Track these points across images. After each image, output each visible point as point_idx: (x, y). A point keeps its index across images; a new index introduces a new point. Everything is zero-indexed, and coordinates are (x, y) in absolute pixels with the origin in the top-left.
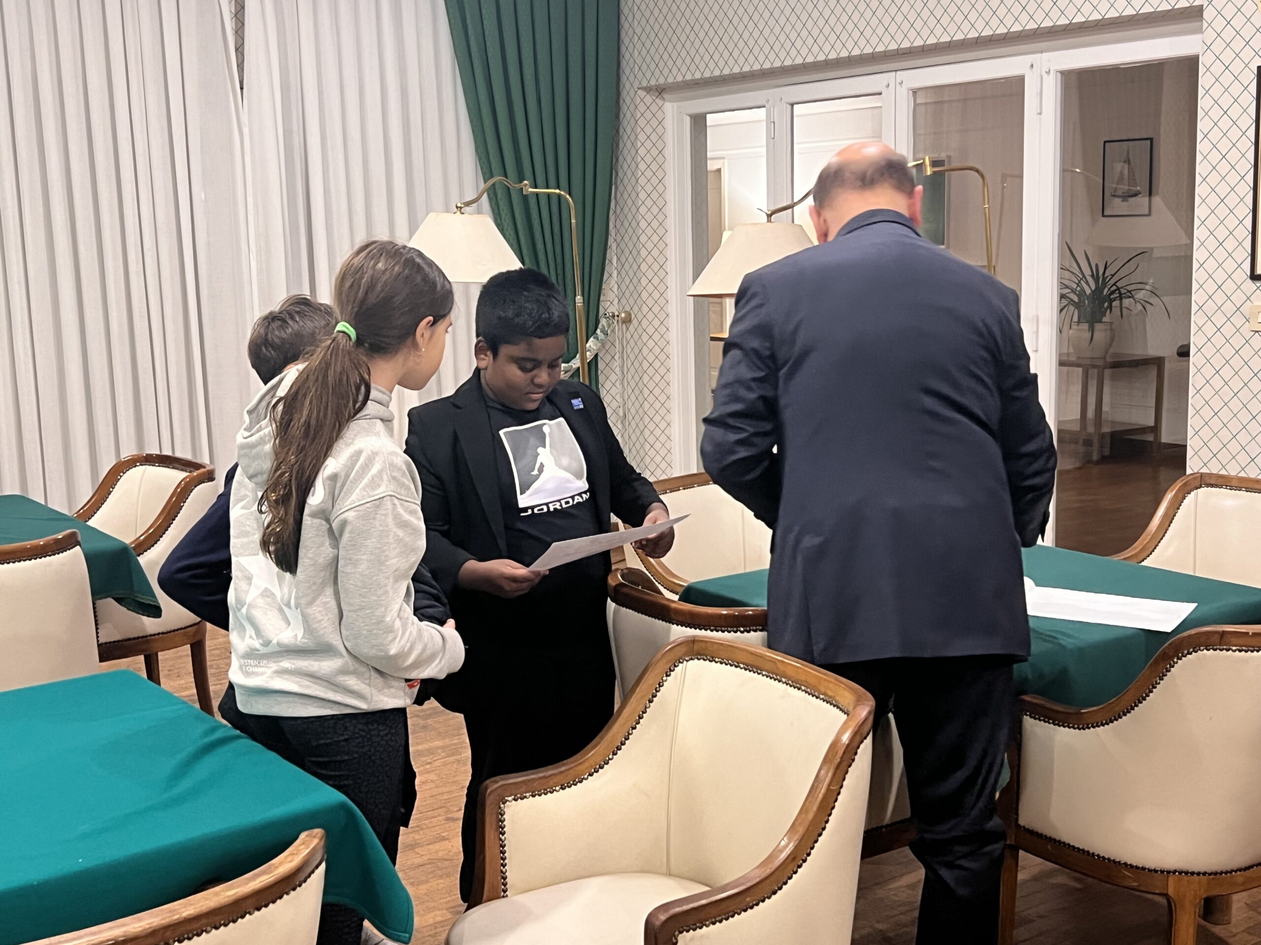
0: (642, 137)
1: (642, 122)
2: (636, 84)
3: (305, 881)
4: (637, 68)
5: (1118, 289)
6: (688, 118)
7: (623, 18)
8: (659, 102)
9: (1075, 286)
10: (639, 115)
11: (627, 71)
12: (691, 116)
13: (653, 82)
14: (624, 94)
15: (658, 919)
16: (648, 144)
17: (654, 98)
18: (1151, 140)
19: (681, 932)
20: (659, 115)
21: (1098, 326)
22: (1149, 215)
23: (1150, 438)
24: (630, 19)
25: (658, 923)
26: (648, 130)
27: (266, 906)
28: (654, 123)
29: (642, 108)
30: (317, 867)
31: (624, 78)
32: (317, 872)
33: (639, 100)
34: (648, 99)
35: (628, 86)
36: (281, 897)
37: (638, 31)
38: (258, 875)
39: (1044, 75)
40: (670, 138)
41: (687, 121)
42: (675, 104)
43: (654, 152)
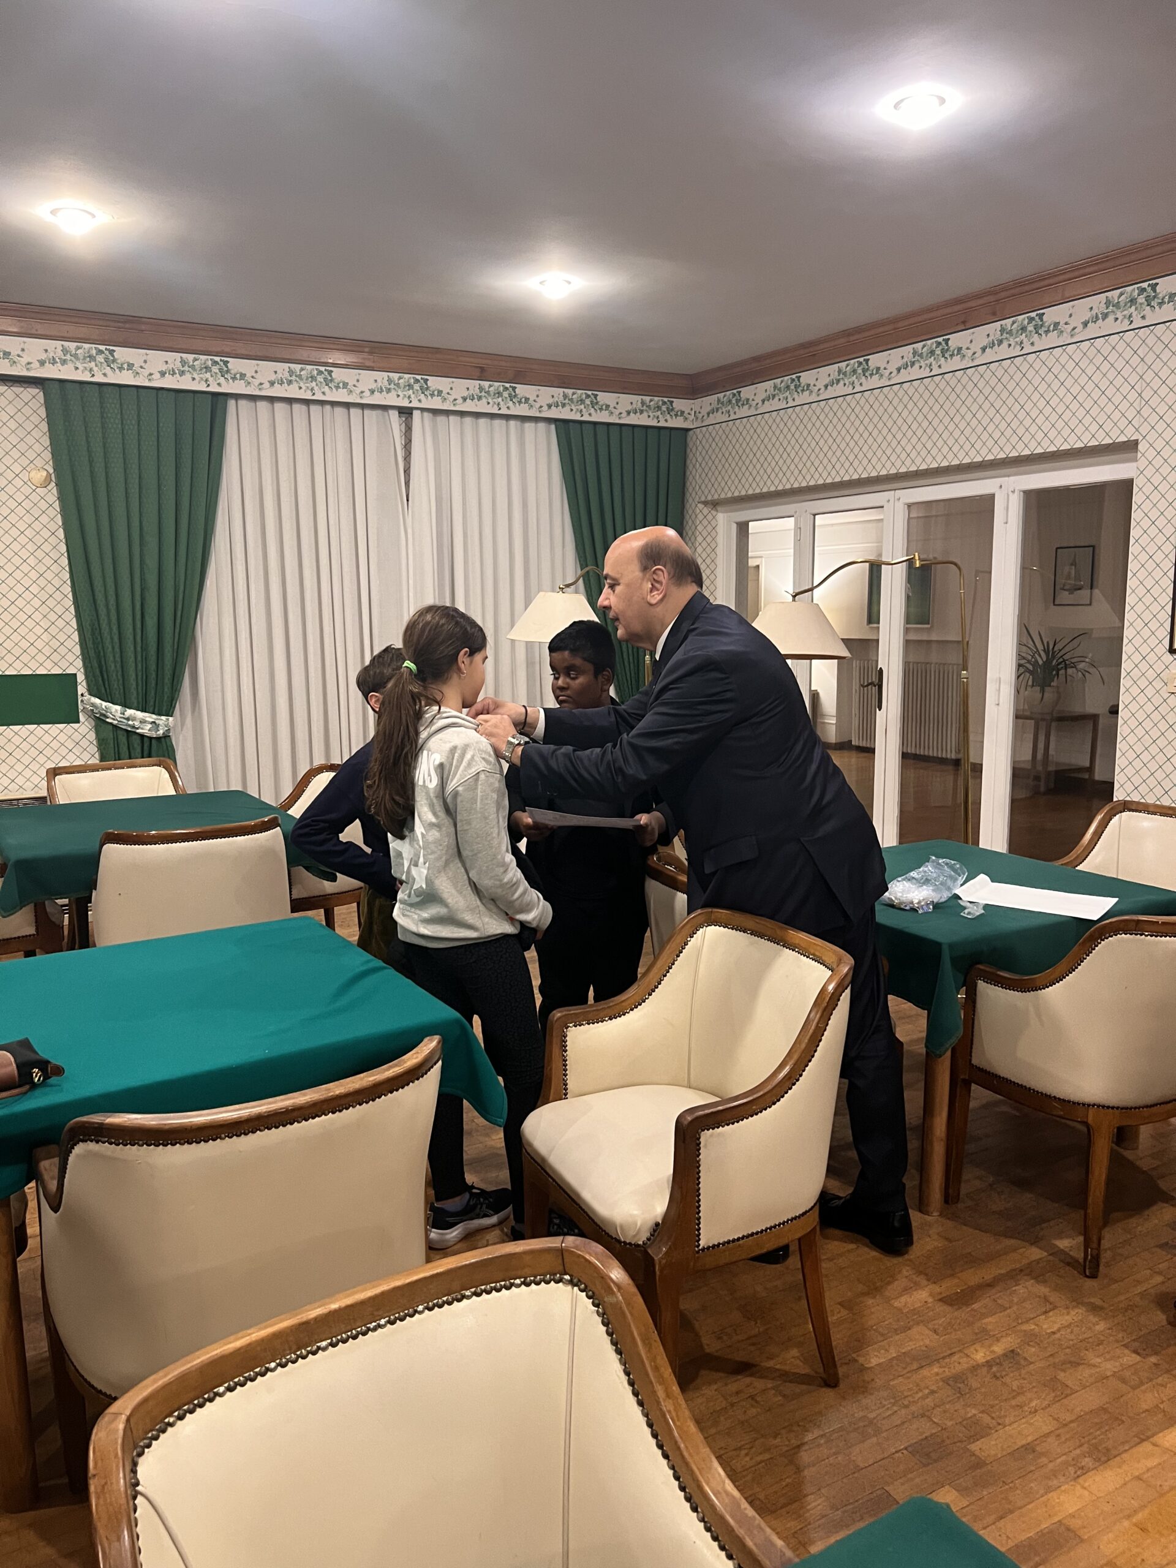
0: (700, 539)
1: (700, 528)
2: (697, 499)
3: (426, 1073)
4: (697, 487)
5: (1064, 661)
6: (735, 525)
7: (688, 450)
8: (714, 513)
9: (1030, 658)
10: (698, 522)
11: (690, 490)
12: (737, 523)
13: (709, 498)
14: (687, 506)
15: (685, 1119)
16: (704, 544)
17: (710, 510)
18: (1093, 547)
19: (703, 1130)
20: (713, 523)
21: (1047, 689)
22: (1090, 604)
23: (1086, 776)
24: (694, 450)
25: (686, 1123)
26: (705, 534)
27: (397, 1090)
28: (709, 528)
29: (700, 517)
30: (435, 1064)
31: (687, 495)
32: (435, 1067)
33: (698, 511)
34: (706, 511)
35: (690, 500)
36: (408, 1085)
37: (700, 459)
38: (391, 1067)
39: (1010, 494)
40: (721, 539)
41: (735, 526)
42: (725, 515)
43: (709, 550)
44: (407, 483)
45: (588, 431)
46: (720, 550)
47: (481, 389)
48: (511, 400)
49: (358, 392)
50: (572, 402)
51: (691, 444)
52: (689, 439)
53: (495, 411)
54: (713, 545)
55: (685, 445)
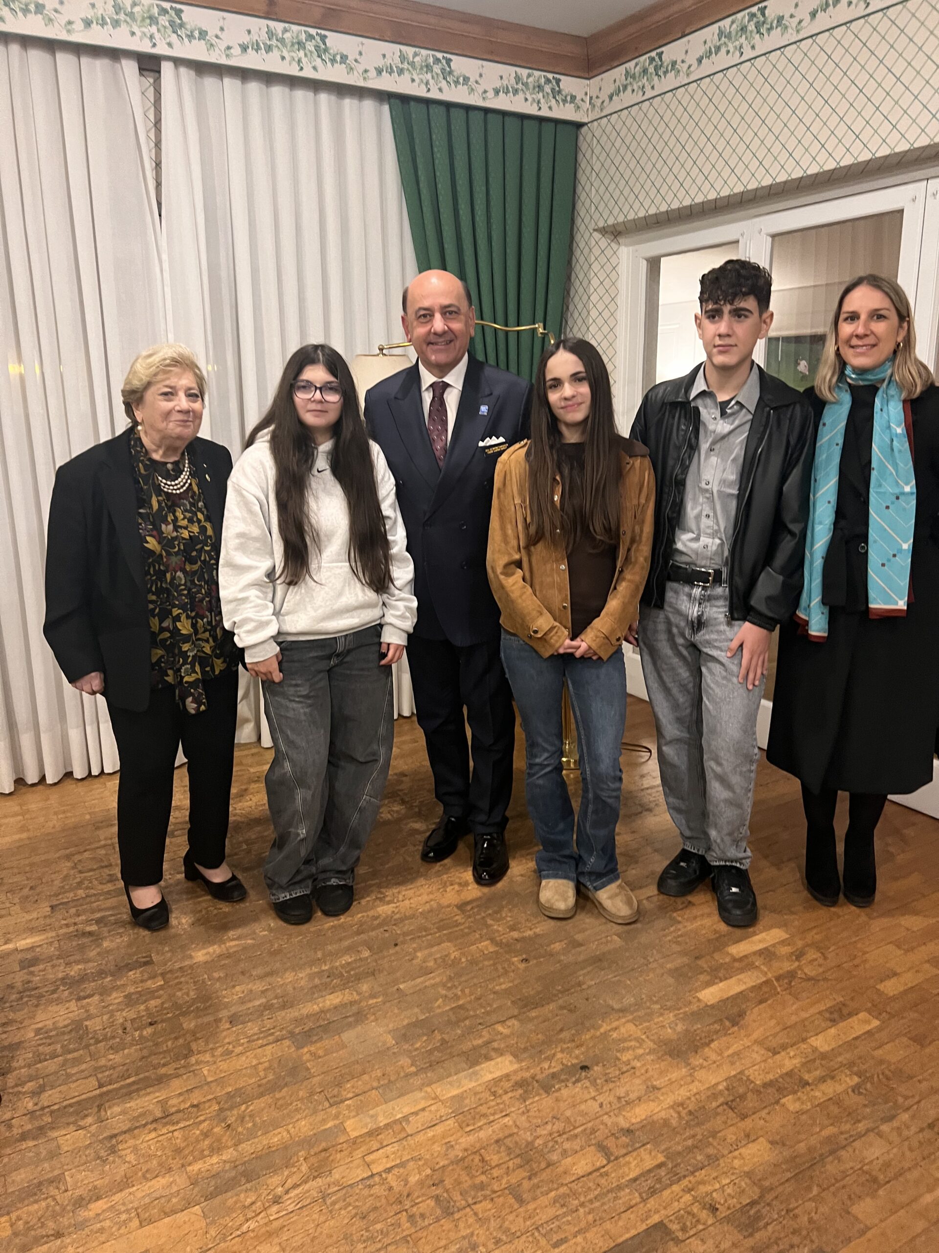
1: (596, 267)
2: (592, 226)
4: (593, 208)
6: (645, 262)
7: (580, 156)
8: (614, 246)
10: (593, 259)
11: (582, 213)
13: (609, 223)
16: (601, 290)
17: (609, 242)
20: (614, 261)
26: (602, 275)
28: (608, 268)
29: (596, 251)
31: (578, 221)
33: (594, 243)
35: (582, 228)
40: (623, 284)
41: (644, 265)
42: (631, 248)
43: (607, 299)
44: (158, 185)
45: (438, 115)
46: (623, 300)
47: (271, 34)
48: (319, 56)
49: (63, 23)
50: (414, 68)
51: (583, 146)
52: (581, 138)
53: (294, 71)
54: (612, 292)
55: (577, 146)
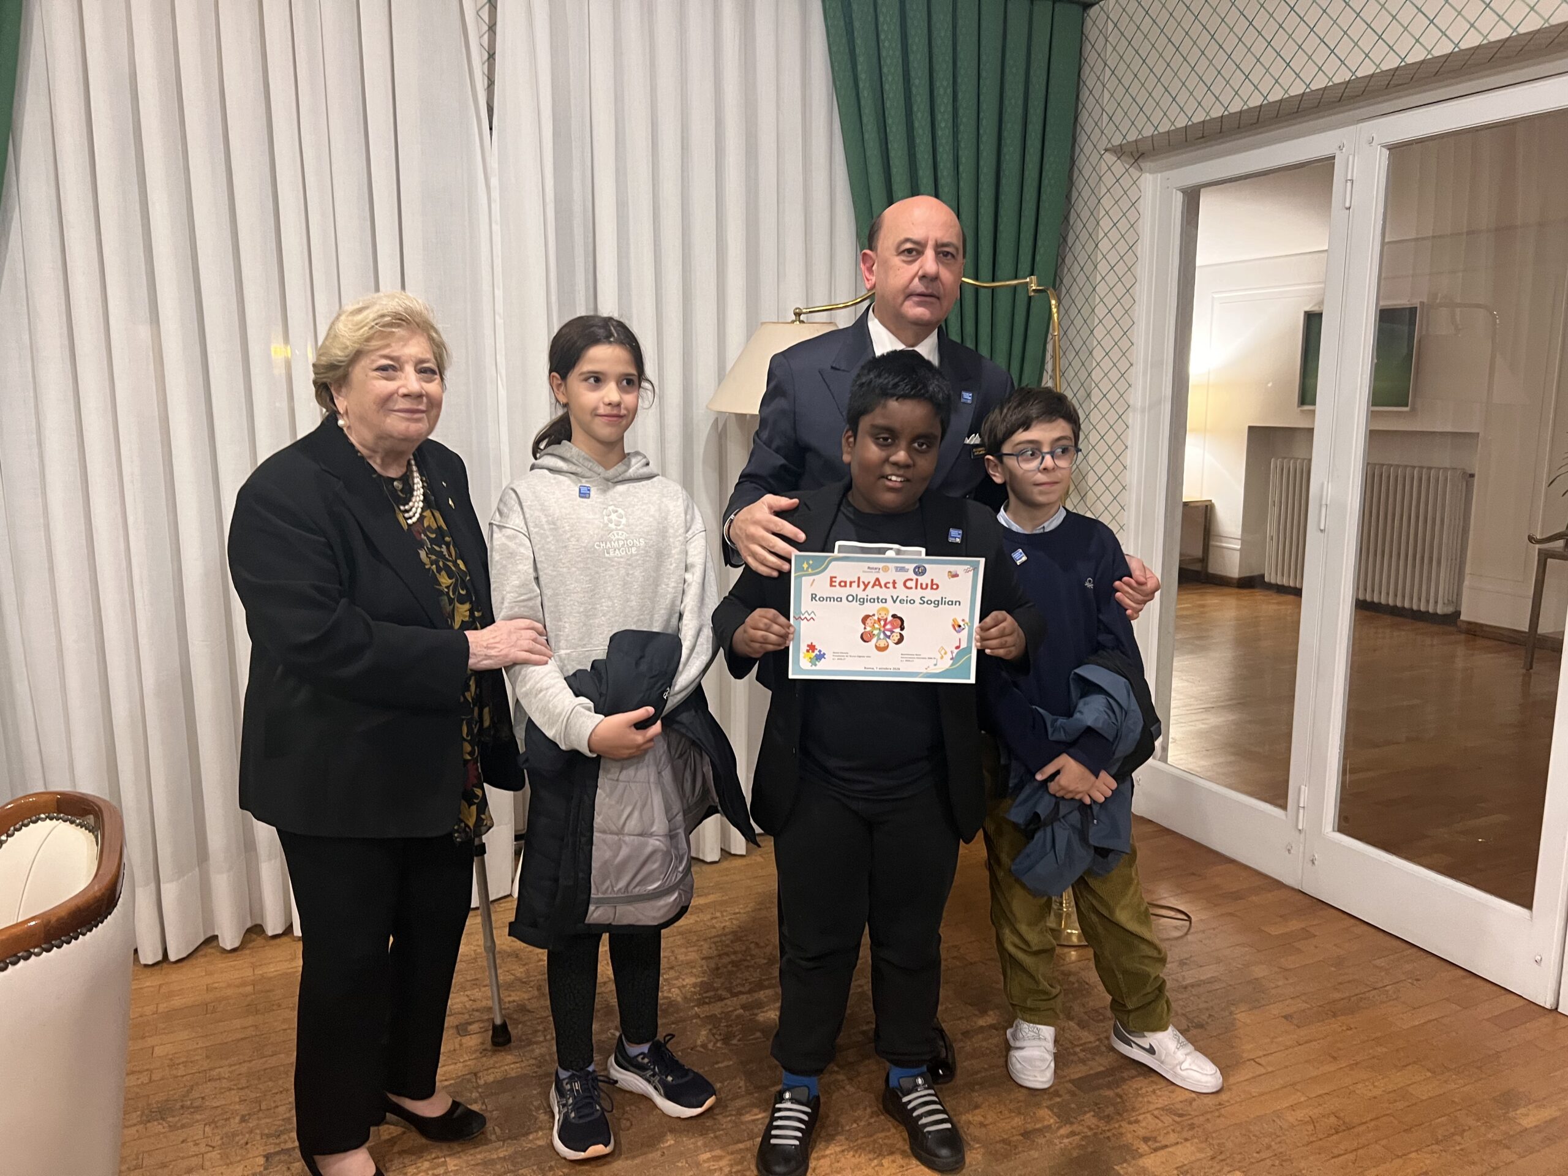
0: (1106, 224)
1: (1107, 202)
2: (1103, 144)
6: (1180, 195)
8: (1134, 172)
10: (1104, 190)
11: (1089, 126)
12: (1184, 191)
13: (1128, 140)
14: (1081, 161)
16: (1114, 235)
17: (1127, 167)
20: (1133, 194)
24: (1099, 46)
26: (1116, 214)
28: (1125, 204)
29: (1109, 180)
31: (1082, 139)
33: (1105, 168)
34: (1119, 167)
35: (1088, 148)
37: (1112, 61)
40: (1147, 227)
41: (1178, 199)
42: (1159, 176)
43: (1122, 247)
44: (491, 83)
46: (1145, 248)
51: (1092, 33)
52: (1089, 23)
54: (1130, 237)
55: (1081, 36)
